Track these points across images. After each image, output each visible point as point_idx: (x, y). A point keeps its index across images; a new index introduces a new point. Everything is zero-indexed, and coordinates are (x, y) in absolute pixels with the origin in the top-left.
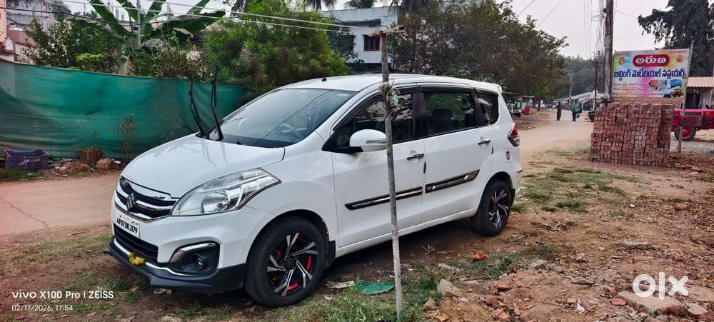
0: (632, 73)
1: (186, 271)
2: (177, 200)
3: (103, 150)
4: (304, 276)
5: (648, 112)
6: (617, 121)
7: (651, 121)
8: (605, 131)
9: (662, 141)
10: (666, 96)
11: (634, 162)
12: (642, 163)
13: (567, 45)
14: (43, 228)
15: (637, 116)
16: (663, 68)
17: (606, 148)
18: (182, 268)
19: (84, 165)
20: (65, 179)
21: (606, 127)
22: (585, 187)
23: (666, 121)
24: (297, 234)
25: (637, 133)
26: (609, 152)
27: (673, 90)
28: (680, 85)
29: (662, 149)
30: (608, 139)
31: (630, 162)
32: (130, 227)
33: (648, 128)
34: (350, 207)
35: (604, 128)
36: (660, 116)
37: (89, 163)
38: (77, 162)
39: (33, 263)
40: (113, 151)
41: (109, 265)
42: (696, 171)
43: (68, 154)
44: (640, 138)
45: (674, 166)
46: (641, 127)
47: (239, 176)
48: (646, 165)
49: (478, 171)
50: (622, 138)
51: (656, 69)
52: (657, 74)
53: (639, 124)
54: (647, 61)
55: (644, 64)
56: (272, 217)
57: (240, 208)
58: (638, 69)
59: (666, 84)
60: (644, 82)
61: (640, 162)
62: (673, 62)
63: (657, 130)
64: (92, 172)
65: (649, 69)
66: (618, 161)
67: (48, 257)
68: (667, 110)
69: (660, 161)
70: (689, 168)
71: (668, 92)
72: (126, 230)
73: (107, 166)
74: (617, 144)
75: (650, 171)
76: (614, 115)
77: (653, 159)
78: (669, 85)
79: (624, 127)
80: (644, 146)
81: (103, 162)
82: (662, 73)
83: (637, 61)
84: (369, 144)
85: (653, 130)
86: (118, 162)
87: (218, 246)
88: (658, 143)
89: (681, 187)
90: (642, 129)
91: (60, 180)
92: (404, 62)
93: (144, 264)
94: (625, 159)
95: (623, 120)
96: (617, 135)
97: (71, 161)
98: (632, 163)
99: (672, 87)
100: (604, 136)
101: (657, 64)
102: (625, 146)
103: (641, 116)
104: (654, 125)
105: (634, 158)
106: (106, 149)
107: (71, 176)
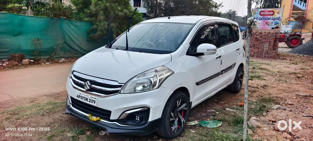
0: (259, 18)
1: (129, 124)
2: (123, 85)
3: (25, 55)
4: (182, 121)
5: (270, 35)
6: (257, 39)
7: (271, 39)
8: (251, 43)
9: (275, 47)
10: (273, 28)
11: (263, 57)
12: (266, 57)
13: (223, 6)
14: (10, 98)
15: (265, 37)
16: (271, 17)
17: (252, 51)
18: (127, 122)
19: (16, 63)
20: (8, 70)
21: (252, 42)
22: (253, 68)
23: (277, 39)
24: (181, 100)
25: (265, 44)
26: (253, 52)
27: (275, 26)
28: (278, 24)
29: (275, 51)
30: (252, 47)
31: (262, 56)
32: (89, 100)
33: (269, 42)
34: (197, 84)
35: (251, 42)
36: (274, 37)
37: (18, 62)
38: (13, 61)
39: (19, 120)
40: (30, 55)
41: (64, 119)
42: (289, 60)
43: (6, 57)
44: (266, 47)
45: (279, 58)
46: (266, 41)
47: (154, 70)
48: (268, 58)
49: (236, 63)
50: (258, 46)
51: (269, 17)
52: (269, 19)
53: (266, 40)
54: (265, 13)
55: (264, 15)
56: (172, 92)
57: (158, 87)
58: (261, 17)
59: (273, 23)
60: (264, 22)
61: (266, 56)
62: (276, 14)
63: (273, 43)
64: (21, 66)
65: (266, 17)
66: (257, 56)
67: (26, 117)
68: (277, 34)
69: (274, 56)
70: (286, 59)
71: (273, 27)
72: (86, 102)
73: (28, 63)
74: (256, 49)
75: (272, 60)
76: (255, 36)
77: (271, 55)
78: (274, 24)
79: (259, 42)
80: (267, 50)
81: (25, 61)
82: (271, 19)
83: (261, 13)
84: (208, 51)
85: (271, 43)
86: (33, 61)
87: (149, 109)
88: (273, 49)
89: (288, 67)
90: (267, 42)
91: (5, 71)
92: (152, 12)
93: (100, 121)
94: (259, 55)
95: (259, 39)
96: (256, 45)
97: (8, 61)
98: (262, 57)
99: (275, 24)
100: (251, 45)
101: (269, 15)
102: (259, 50)
103: (267, 37)
104: (272, 41)
105: (263, 55)
106: (26, 54)
107: (10, 69)
